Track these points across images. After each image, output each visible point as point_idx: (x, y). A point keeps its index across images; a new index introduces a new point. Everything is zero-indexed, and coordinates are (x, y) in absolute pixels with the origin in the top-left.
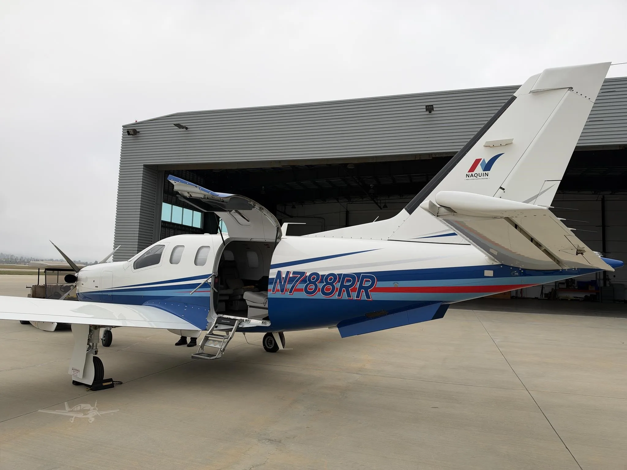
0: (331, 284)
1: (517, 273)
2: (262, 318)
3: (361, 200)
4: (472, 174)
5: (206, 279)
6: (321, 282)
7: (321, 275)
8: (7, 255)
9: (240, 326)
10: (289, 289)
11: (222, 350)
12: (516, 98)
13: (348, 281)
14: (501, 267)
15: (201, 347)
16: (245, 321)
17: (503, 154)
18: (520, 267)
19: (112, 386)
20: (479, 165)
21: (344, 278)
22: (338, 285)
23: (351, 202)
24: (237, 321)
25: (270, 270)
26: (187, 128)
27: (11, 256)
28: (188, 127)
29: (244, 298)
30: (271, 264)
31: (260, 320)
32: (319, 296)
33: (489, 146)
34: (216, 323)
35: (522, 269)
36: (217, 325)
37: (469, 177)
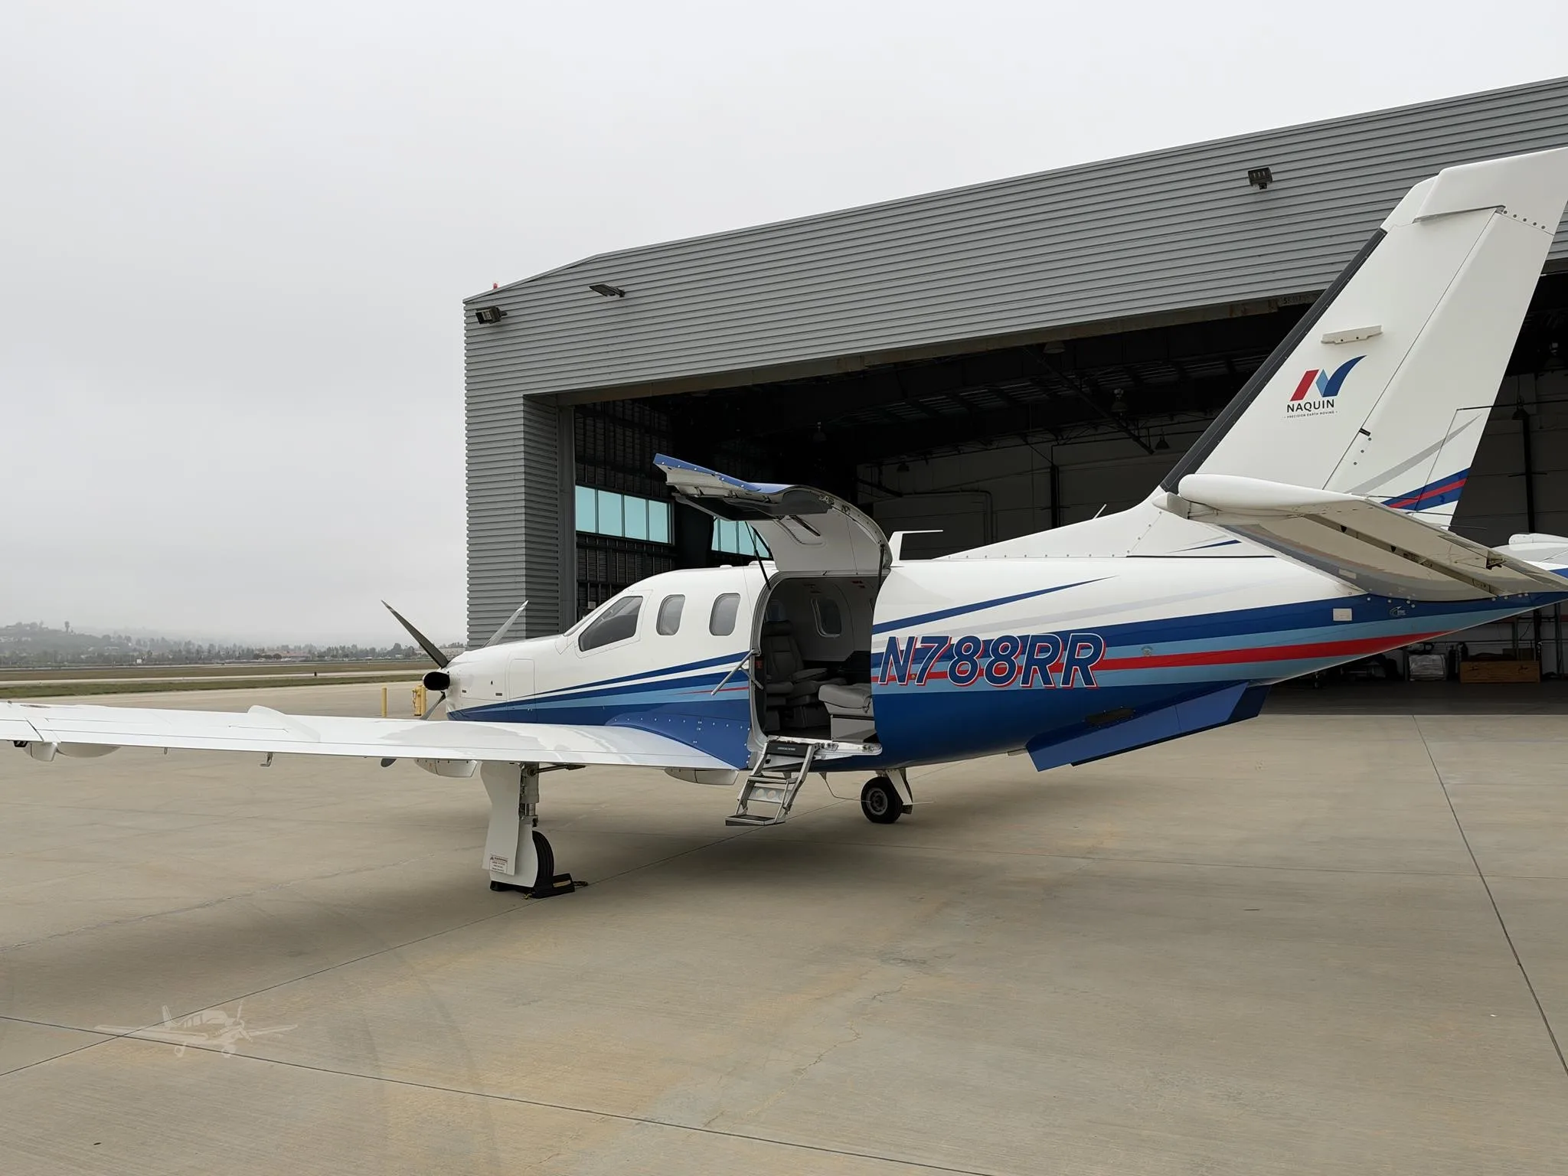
0: (1007, 659)
1: (1403, 611)
2: (861, 738)
3: (1092, 431)
4: (1299, 404)
5: (739, 663)
6: (985, 654)
7: (984, 641)
8: (175, 643)
9: (818, 757)
10: (916, 675)
11: (785, 806)
12: (1386, 233)
13: (1043, 650)
14: (1369, 599)
15: (742, 803)
16: (826, 746)
17: (1363, 357)
18: (1409, 598)
19: (570, 889)
20: (1314, 384)
21: (1033, 646)
22: (1021, 661)
23: (1063, 439)
24: (810, 748)
25: (873, 636)
26: (622, 294)
27: (186, 643)
28: (625, 289)
29: (821, 698)
30: (874, 624)
31: (859, 743)
32: (983, 684)
33: (1334, 342)
34: (766, 754)
35: (1412, 602)
36: (768, 757)
37: (1293, 410)
